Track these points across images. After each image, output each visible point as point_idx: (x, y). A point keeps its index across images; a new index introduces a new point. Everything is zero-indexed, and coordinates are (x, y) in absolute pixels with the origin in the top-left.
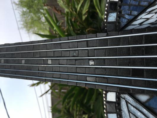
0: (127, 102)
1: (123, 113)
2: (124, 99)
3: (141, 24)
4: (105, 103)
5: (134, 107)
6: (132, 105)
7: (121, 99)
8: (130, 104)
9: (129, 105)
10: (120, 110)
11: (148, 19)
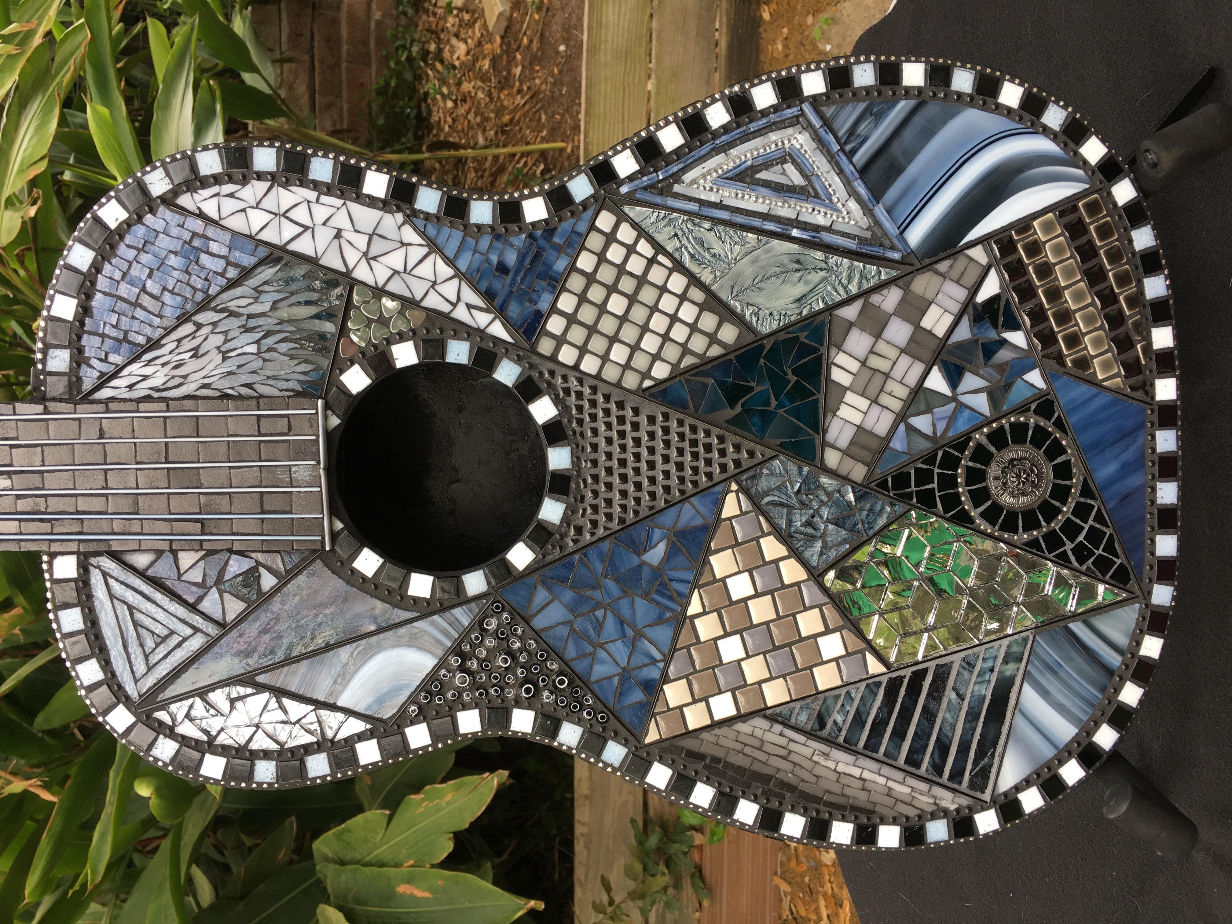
0: (105, 575)
1: (96, 603)
2: (98, 567)
3: (131, 387)
4: (48, 585)
5: (122, 583)
6: (117, 580)
7: (92, 569)
8: (111, 577)
9: (111, 581)
10: (90, 596)
11: (145, 378)
